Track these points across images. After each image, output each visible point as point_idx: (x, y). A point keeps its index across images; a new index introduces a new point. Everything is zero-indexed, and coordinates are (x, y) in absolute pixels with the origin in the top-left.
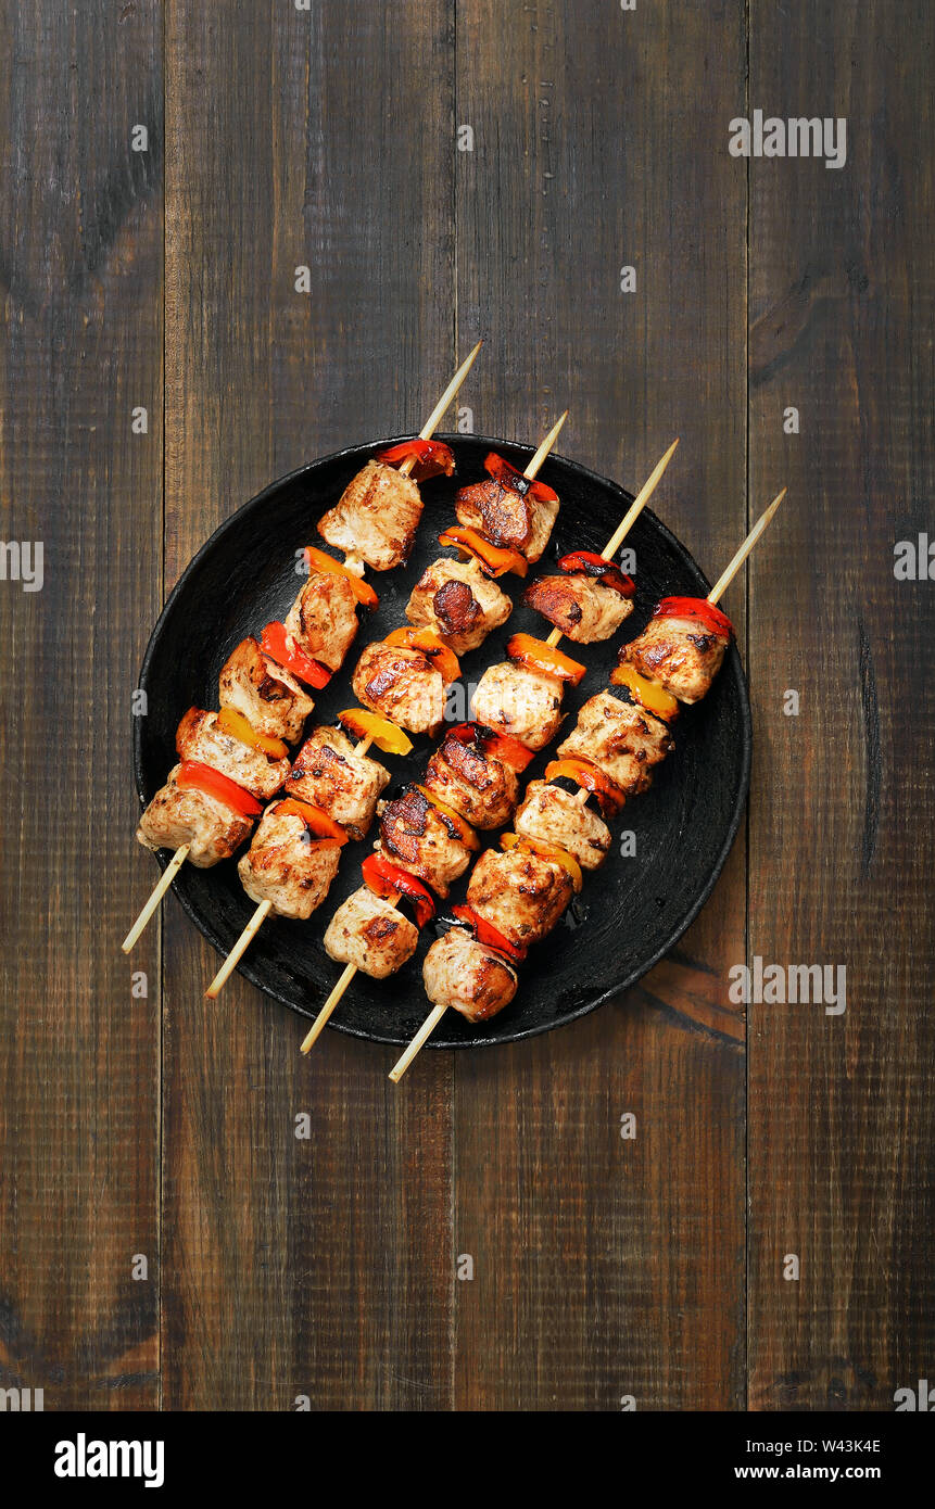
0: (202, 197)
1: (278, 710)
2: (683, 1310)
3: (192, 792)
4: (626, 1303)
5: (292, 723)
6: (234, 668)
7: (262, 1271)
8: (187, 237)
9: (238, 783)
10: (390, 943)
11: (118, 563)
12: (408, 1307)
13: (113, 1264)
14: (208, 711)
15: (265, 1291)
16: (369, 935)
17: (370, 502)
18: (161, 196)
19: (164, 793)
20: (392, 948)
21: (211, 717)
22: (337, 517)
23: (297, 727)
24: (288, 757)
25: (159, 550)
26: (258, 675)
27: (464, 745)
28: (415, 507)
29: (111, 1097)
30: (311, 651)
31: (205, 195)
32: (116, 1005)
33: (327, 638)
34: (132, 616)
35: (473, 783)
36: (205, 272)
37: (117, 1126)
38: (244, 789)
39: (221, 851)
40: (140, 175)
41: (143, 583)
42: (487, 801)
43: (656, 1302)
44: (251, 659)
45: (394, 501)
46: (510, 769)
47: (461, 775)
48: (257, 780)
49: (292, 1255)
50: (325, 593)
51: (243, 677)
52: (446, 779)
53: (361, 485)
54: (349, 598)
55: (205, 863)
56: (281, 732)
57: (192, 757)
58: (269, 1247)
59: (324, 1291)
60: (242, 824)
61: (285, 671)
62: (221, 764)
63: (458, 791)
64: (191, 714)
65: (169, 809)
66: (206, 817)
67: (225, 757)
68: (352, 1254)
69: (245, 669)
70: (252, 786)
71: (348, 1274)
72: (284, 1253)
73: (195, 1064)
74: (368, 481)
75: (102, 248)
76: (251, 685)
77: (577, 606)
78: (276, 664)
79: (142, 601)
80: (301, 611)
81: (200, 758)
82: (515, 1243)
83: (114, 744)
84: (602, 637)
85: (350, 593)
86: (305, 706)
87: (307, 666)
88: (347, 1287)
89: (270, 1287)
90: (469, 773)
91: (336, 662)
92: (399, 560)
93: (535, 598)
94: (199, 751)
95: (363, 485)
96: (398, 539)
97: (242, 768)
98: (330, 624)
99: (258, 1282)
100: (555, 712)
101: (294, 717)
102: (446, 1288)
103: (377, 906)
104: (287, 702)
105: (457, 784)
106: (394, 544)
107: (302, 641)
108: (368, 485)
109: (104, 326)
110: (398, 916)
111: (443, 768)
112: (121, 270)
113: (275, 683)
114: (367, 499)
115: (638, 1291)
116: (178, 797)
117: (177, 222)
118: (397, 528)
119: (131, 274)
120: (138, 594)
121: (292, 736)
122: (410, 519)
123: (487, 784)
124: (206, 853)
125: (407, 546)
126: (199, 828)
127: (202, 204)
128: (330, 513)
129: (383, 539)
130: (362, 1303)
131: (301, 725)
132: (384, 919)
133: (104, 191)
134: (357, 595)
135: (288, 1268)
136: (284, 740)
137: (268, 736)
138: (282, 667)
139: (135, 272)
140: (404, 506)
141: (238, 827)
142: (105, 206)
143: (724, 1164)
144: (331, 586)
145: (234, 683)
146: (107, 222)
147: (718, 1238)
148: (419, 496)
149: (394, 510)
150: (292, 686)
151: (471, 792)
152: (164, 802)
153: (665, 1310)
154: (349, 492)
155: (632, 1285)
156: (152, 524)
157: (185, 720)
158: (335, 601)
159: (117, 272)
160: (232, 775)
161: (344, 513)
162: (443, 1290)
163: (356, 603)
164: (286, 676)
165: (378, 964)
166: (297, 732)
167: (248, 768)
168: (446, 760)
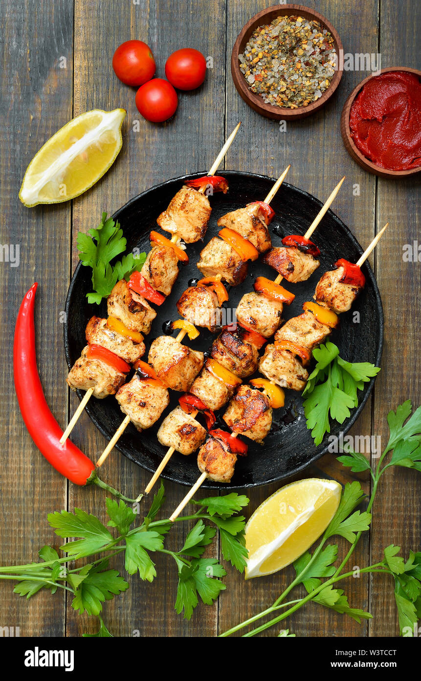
0: (94, 54)
1: (139, 317)
2: (335, 632)
3: (95, 361)
4: (306, 629)
5: (145, 324)
6: (115, 295)
7: (119, 611)
8: (85, 75)
9: (118, 355)
10: (192, 437)
11: (47, 244)
12: (193, 630)
13: (41, 607)
14: (102, 318)
15: (120, 621)
16: (182, 433)
17: (184, 208)
18: (71, 53)
19: (80, 361)
20: (193, 440)
21: (104, 322)
22: (167, 216)
23: (148, 326)
24: (143, 341)
25: (69, 238)
26: (128, 300)
27: (232, 335)
28: (207, 210)
29: (41, 521)
30: (155, 287)
31: (95, 52)
32: (44, 474)
33: (164, 279)
34: (54, 272)
35: (236, 355)
36: (95, 93)
37: (44, 536)
38: (121, 358)
39: (110, 391)
40: (61, 41)
41: (60, 256)
42: (244, 364)
43: (322, 628)
44: (124, 291)
45: (196, 207)
46: (255, 347)
47: (230, 351)
48: (128, 353)
49: (134, 603)
50: (162, 256)
51: (119, 300)
52: (222, 353)
53: (179, 199)
54: (174, 259)
55: (102, 396)
56: (140, 328)
57: (95, 342)
58: (123, 599)
59: (150, 622)
60: (121, 377)
61: (141, 297)
62: (109, 345)
63: (229, 359)
64: (93, 319)
65: (83, 370)
66: (102, 374)
67: (112, 342)
68: (165, 602)
69: (121, 296)
70: (125, 357)
71: (163, 613)
72: (130, 602)
73: (85, 504)
74: (183, 197)
75: (41, 80)
76: (124, 305)
77: (292, 264)
78: (137, 293)
79: (59, 264)
80: (150, 266)
81: (99, 343)
82: (250, 598)
83: (44, 339)
84: (303, 279)
85: (175, 256)
86: (152, 315)
87: (152, 294)
88: (163, 619)
89: (123, 619)
90: (234, 350)
91: (168, 291)
92: (199, 237)
93: (269, 259)
94: (98, 339)
95: (180, 199)
96: (199, 226)
97: (120, 348)
98: (165, 272)
99: (117, 616)
100: (279, 318)
101: (147, 321)
102: (213, 620)
103: (185, 418)
104: (143, 313)
105: (228, 355)
106: (197, 229)
107: (150, 281)
108: (183, 200)
109: (41, 120)
110: (197, 424)
111: (221, 346)
112: (50, 91)
113: (136, 304)
114: (183, 207)
115: (313, 622)
116: (88, 363)
117: (80, 67)
118: (198, 221)
119: (55, 93)
120: (57, 261)
121: (145, 330)
122: (205, 216)
123: (244, 356)
124: (103, 392)
125: (204, 231)
126: (99, 380)
127: (93, 57)
128: (164, 214)
129: (191, 227)
130: (170, 628)
131: (150, 325)
132: (189, 425)
133: (42, 49)
134: (179, 257)
135: (132, 610)
136: (142, 333)
137: (134, 331)
138: (140, 295)
139: (58, 92)
140: (202, 210)
141: (119, 379)
142: (42, 57)
143: (358, 558)
144: (164, 253)
145: (115, 303)
146: (43, 65)
147: (354, 596)
148: (209, 204)
149: (197, 212)
150: (145, 304)
151: (235, 359)
152: (80, 366)
153: (326, 632)
154: (173, 203)
155: (309, 619)
156: (65, 224)
157: (90, 323)
158: (167, 260)
159: (48, 92)
160: (115, 351)
161: (171, 214)
162: (211, 621)
163: (178, 261)
164: (142, 299)
165: (186, 448)
166: (148, 328)
167: (124, 348)
168: (223, 342)
